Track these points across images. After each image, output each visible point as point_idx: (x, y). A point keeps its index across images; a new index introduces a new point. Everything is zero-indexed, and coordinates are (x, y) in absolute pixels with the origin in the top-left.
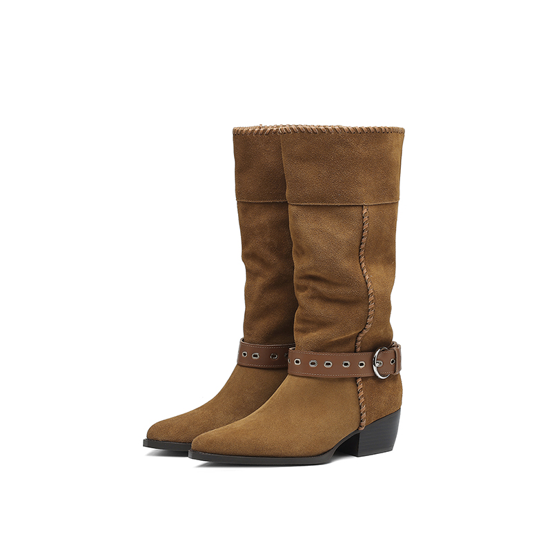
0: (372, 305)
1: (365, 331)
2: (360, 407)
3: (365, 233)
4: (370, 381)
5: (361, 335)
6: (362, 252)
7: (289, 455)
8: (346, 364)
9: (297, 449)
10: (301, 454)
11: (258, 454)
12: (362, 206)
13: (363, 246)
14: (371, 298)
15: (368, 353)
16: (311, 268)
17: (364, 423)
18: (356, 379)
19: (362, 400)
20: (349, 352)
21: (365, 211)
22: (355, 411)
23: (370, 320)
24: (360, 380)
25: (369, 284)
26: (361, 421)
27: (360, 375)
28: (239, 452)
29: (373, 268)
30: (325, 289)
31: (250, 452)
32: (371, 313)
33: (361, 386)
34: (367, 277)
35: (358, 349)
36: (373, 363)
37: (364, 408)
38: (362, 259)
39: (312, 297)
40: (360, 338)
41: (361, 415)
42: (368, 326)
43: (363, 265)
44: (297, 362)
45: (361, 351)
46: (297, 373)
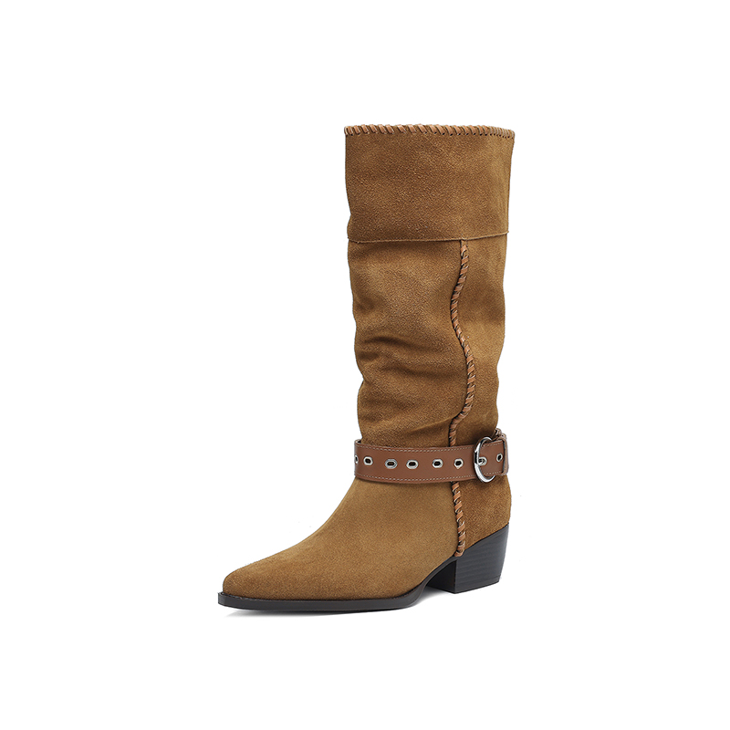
0: (472, 379)
1: (463, 416)
2: (458, 525)
3: (462, 280)
4: (470, 487)
5: (457, 421)
6: (455, 305)
7: (364, 595)
8: (438, 464)
9: (374, 588)
10: (380, 594)
11: (323, 597)
12: (460, 241)
13: (456, 296)
14: (471, 369)
15: (466, 447)
16: (383, 328)
17: (462, 547)
18: (452, 484)
19: (460, 514)
20: (440, 446)
21: (464, 249)
22: (451, 530)
23: (469, 399)
24: (456, 486)
25: (467, 349)
26: (459, 544)
27: (457, 479)
28: (295, 594)
29: (470, 327)
30: (405, 357)
31: (311, 594)
32: (471, 389)
33: (458, 495)
34: (463, 340)
35: (453, 442)
36: (474, 460)
37: (463, 525)
38: (455, 314)
39: (386, 369)
40: (454, 426)
41: (459, 535)
42: (467, 409)
43: (456, 323)
44: (368, 461)
45: (457, 445)
46: (367, 477)
